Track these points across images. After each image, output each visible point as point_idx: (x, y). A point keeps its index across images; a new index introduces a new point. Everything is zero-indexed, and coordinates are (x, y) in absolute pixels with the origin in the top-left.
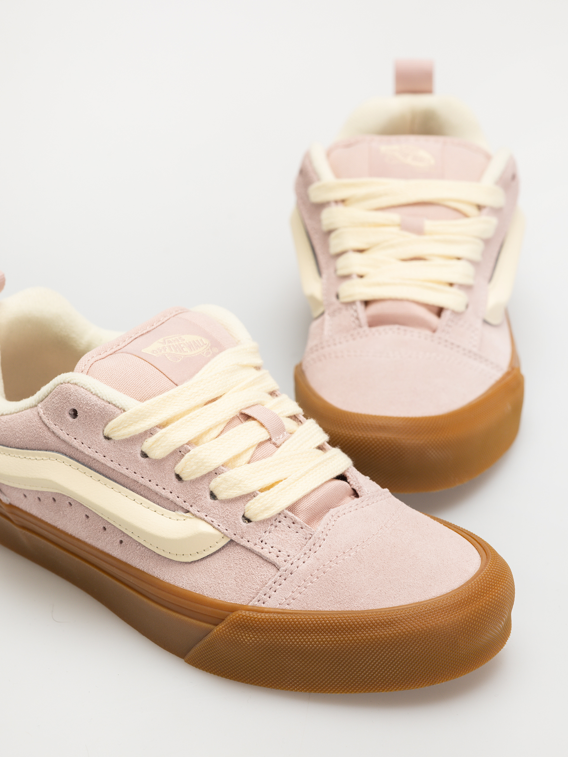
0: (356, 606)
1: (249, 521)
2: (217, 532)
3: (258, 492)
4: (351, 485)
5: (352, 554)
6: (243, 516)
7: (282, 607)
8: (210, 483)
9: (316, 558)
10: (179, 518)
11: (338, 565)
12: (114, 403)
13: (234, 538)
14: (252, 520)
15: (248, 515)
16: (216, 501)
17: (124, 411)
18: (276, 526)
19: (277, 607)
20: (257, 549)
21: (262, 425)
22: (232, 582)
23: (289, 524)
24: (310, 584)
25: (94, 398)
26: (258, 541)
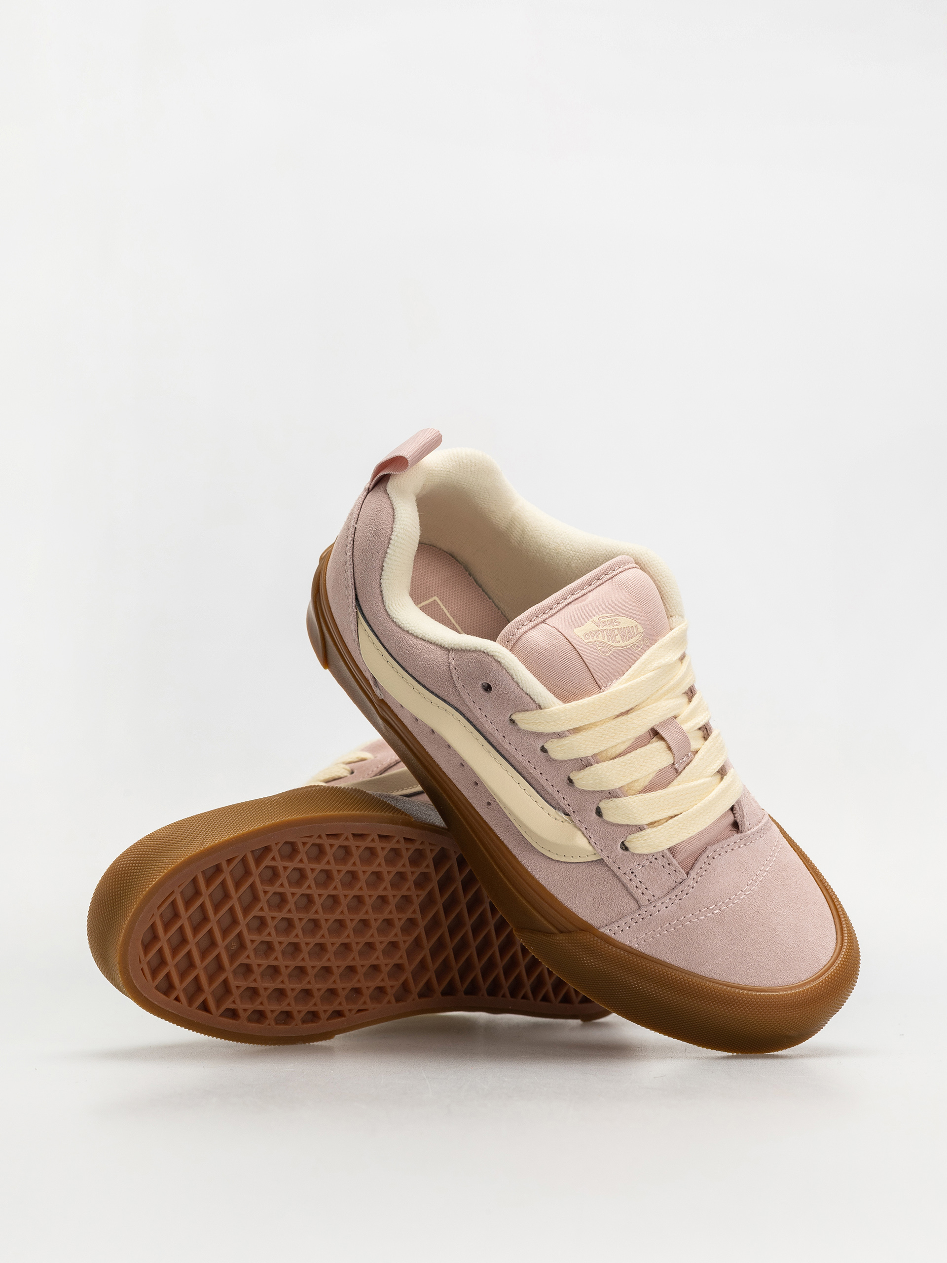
0: (702, 970)
1: (626, 849)
2: (590, 848)
3: (645, 827)
4: (735, 817)
5: (716, 912)
6: (623, 842)
7: (631, 944)
8: (600, 801)
9: (679, 907)
10: (558, 818)
11: (698, 921)
12: (532, 697)
13: (606, 859)
14: (630, 849)
15: (627, 844)
16: (600, 819)
17: (540, 708)
18: (651, 862)
19: (626, 943)
20: (625, 879)
21: (669, 748)
22: (590, 900)
23: (664, 864)
24: (666, 932)
25: (514, 686)
26: (628, 871)
